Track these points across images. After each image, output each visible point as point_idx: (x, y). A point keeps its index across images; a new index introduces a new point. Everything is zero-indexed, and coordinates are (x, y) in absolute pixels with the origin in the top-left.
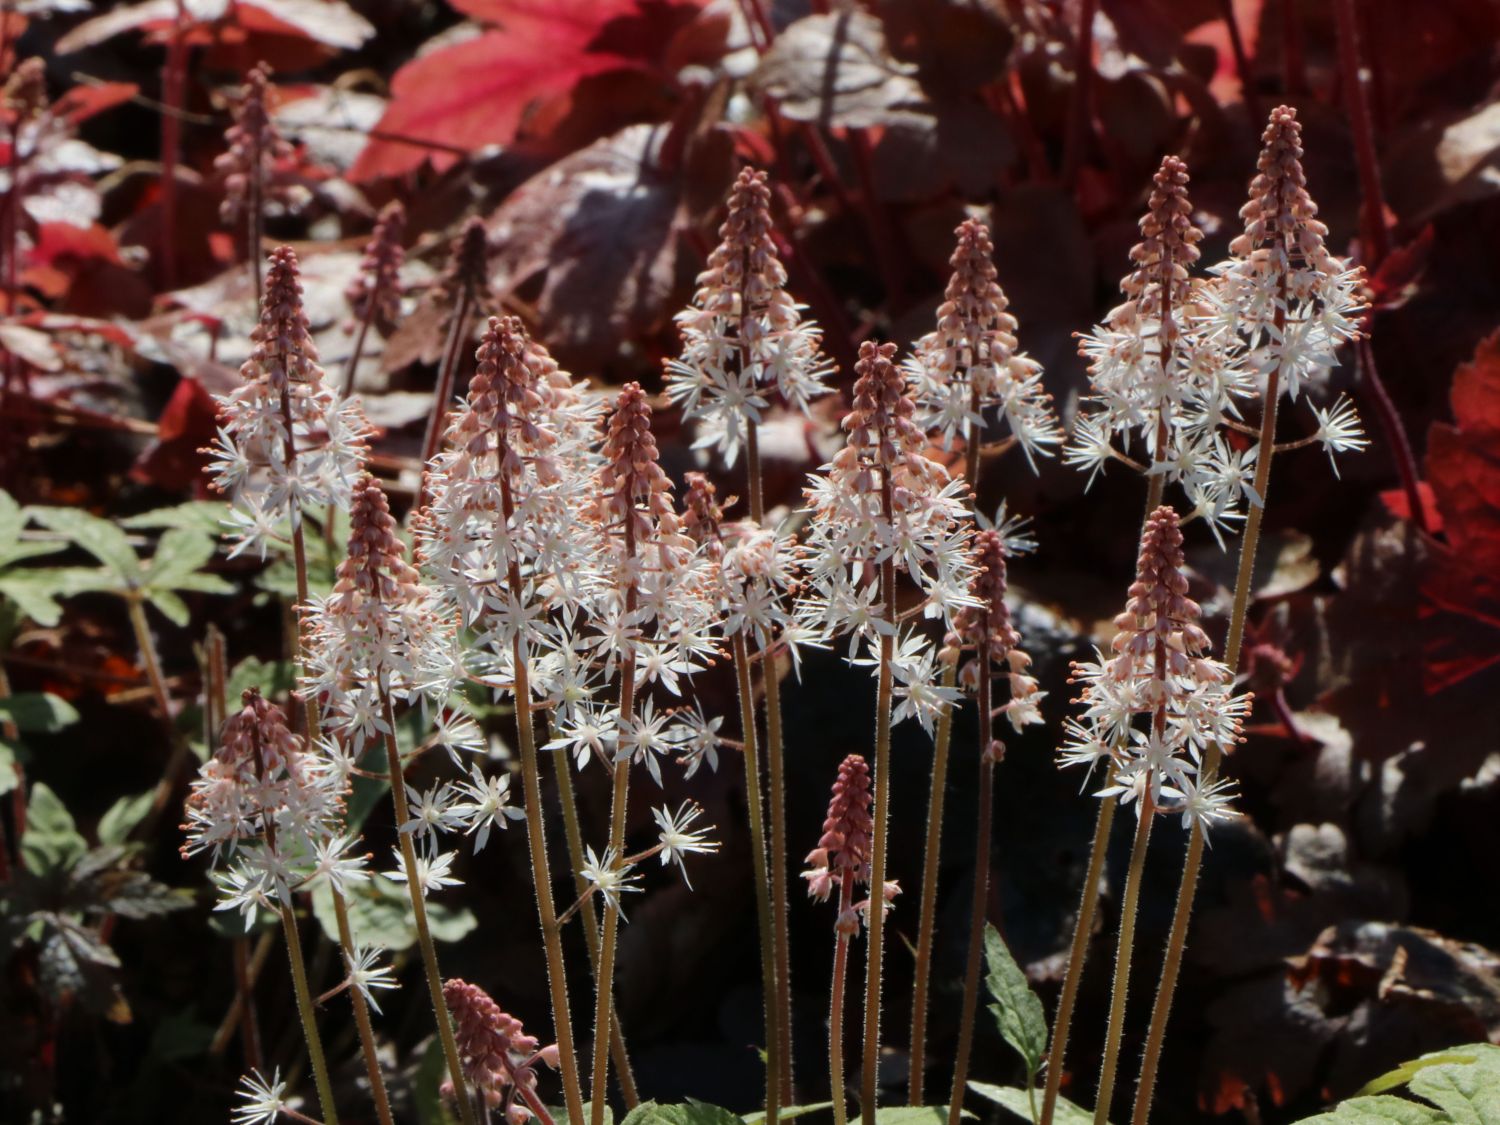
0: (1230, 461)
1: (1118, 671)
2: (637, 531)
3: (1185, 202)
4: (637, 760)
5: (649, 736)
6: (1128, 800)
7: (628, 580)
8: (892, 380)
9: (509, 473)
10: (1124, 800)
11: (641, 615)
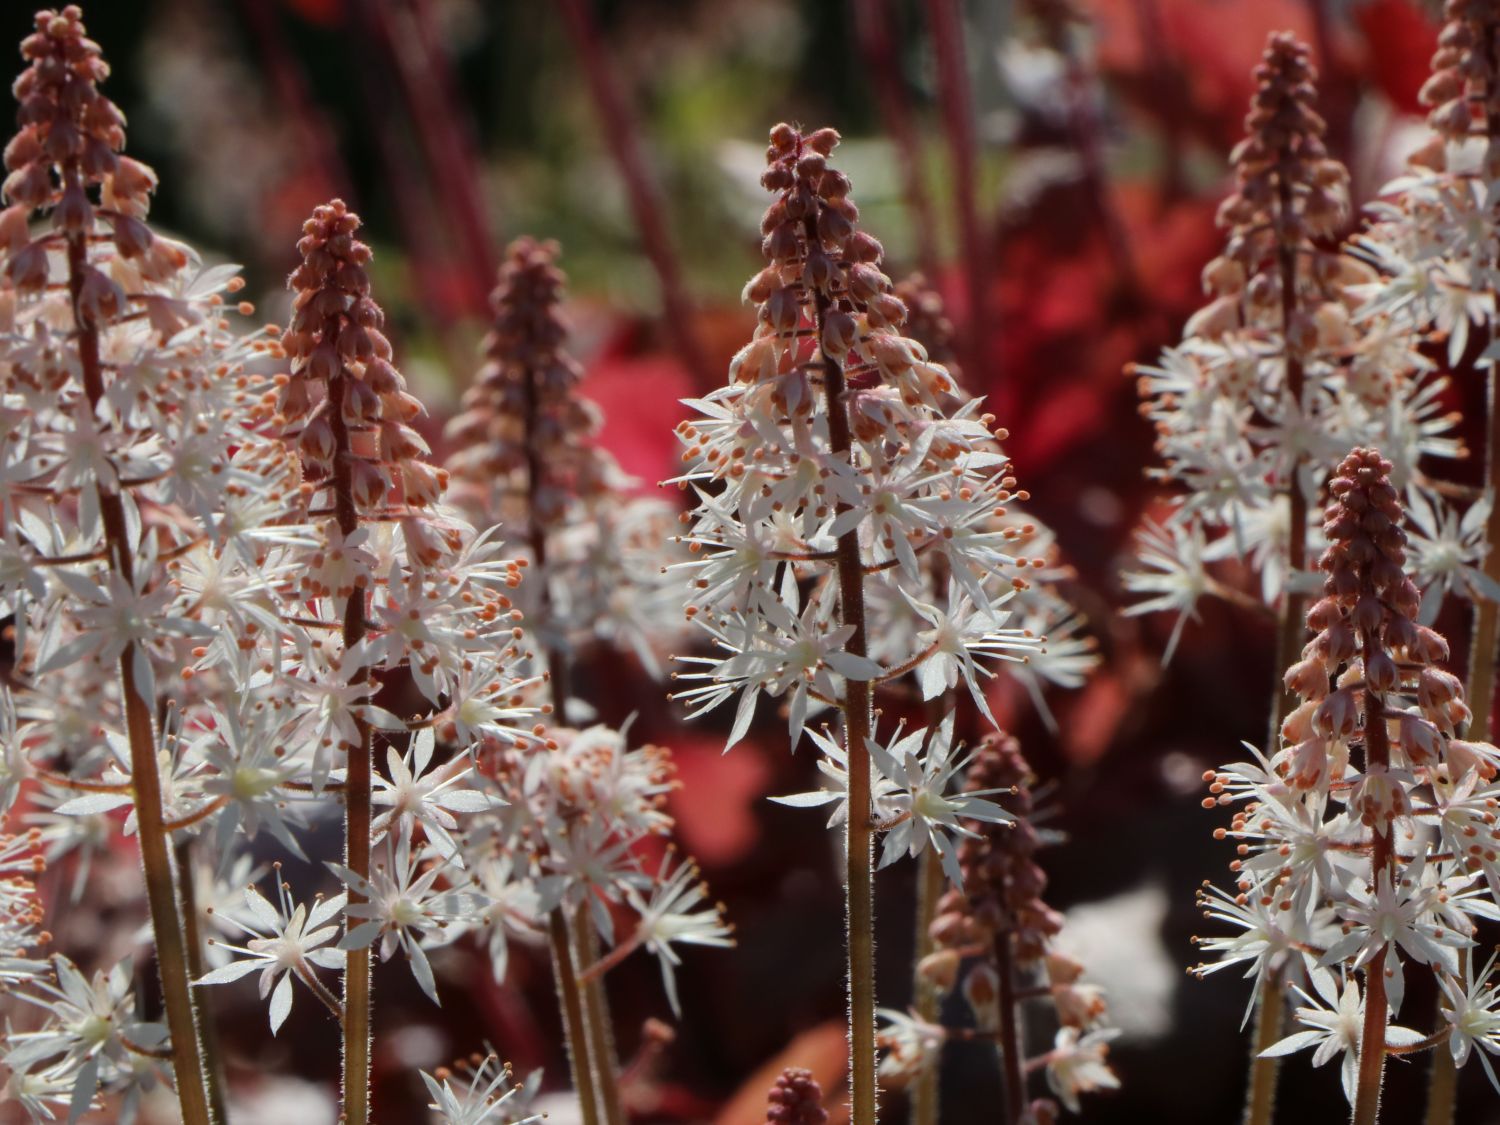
0: (1439, 529)
1: (1301, 766)
2: (359, 487)
3: (1310, 114)
4: (386, 951)
5: (406, 902)
6: (1325, 1059)
7: (347, 582)
8: (834, 200)
9: (96, 310)
10: (1319, 1059)
11: (374, 651)
